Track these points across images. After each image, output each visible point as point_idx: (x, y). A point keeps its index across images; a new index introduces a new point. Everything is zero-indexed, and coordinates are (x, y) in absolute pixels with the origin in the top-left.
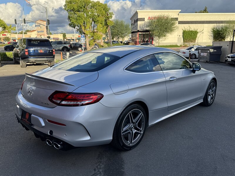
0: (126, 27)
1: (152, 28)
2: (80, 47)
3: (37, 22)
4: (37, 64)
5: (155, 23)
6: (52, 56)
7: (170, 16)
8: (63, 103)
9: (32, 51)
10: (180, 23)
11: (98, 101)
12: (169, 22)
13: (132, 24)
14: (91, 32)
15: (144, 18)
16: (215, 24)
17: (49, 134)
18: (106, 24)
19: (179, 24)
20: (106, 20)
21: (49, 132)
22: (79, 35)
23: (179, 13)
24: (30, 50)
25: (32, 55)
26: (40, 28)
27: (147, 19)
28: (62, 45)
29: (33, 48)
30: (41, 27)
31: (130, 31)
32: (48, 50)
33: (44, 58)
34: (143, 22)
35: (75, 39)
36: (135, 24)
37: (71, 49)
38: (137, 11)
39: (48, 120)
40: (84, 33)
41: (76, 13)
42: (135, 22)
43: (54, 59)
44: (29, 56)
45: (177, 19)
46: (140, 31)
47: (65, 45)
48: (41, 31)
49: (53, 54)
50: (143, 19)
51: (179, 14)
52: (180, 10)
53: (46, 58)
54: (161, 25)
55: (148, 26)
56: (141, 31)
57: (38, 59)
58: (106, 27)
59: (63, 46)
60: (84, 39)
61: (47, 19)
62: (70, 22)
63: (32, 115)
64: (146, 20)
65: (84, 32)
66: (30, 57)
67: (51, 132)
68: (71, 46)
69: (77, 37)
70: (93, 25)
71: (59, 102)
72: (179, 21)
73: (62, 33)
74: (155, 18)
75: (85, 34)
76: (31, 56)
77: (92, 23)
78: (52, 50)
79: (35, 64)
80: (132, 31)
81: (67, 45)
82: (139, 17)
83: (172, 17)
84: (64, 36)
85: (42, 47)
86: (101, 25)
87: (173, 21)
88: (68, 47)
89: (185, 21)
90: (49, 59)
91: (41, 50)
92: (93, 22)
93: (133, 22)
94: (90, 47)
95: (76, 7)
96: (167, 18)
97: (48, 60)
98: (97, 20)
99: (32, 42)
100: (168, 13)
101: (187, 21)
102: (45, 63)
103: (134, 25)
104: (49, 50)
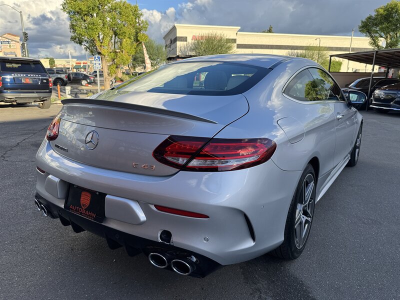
0: (157, 50)
1: (199, 53)
2: (84, 79)
3: (4, 36)
4: (20, 105)
5: (204, 46)
6: (48, 91)
7: (225, 35)
8: (194, 163)
9: (9, 80)
10: (239, 46)
11: (269, 158)
12: (224, 45)
13: (166, 46)
14: (111, 52)
15: (186, 37)
16: (290, 51)
17: (160, 240)
18: (137, 40)
19: (238, 48)
20: (137, 33)
21: (159, 235)
22: (78, 62)
23: (238, 31)
24: (5, 78)
25: (9, 87)
26: (8, 47)
27: (191, 38)
28: (54, 75)
29: (10, 74)
30: (10, 46)
31: (165, 57)
32: (39, 79)
33: (33, 93)
34: (185, 43)
35: (71, 67)
36: (172, 46)
37: (69, 83)
38: (176, 25)
39: (156, 206)
40: (99, 53)
41: (85, 18)
42: (171, 43)
43: (51, 95)
44: (5, 89)
45: (234, 41)
46: (180, 56)
47: (59, 76)
48: (12, 53)
49: (48, 86)
50: (184, 39)
51: (238, 33)
52: (239, 28)
53: (37, 93)
54: (212, 48)
55: (193, 50)
56: (183, 56)
57: (22, 95)
58: (136, 45)
59: (55, 78)
60: (99, 62)
61: (24, 31)
62: (73, 35)
63: (107, 196)
64: (190, 40)
65: (100, 51)
66: (5, 91)
67: (167, 235)
68: (68, 77)
69: (75, 64)
70: (113, 41)
71: (181, 161)
72: (237, 44)
73: (47, 58)
74: (202, 37)
75: (101, 54)
76: (7, 89)
77: (112, 37)
78: (47, 80)
79: (15, 103)
80: (168, 57)
81: (63, 76)
82: (178, 35)
83: (227, 38)
84: (52, 62)
85: (29, 74)
86: (129, 41)
87: (229, 44)
88: (65, 79)
89: (247, 44)
90: (42, 95)
91: (27, 79)
92: (114, 36)
93: (169, 42)
94: (109, 77)
95: (84, 8)
96: (221, 40)
97: (39, 98)
98: (122, 32)
99: (8, 65)
100: (222, 31)
101: (249, 43)
102: (33, 103)
103: (170, 47)
104: (42, 80)
